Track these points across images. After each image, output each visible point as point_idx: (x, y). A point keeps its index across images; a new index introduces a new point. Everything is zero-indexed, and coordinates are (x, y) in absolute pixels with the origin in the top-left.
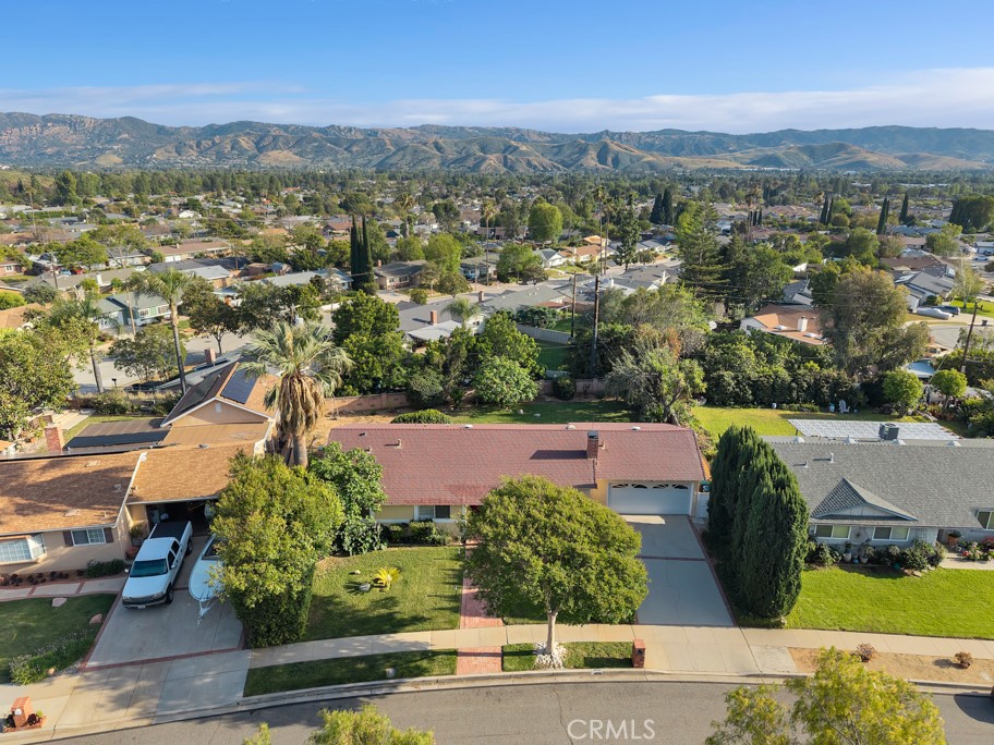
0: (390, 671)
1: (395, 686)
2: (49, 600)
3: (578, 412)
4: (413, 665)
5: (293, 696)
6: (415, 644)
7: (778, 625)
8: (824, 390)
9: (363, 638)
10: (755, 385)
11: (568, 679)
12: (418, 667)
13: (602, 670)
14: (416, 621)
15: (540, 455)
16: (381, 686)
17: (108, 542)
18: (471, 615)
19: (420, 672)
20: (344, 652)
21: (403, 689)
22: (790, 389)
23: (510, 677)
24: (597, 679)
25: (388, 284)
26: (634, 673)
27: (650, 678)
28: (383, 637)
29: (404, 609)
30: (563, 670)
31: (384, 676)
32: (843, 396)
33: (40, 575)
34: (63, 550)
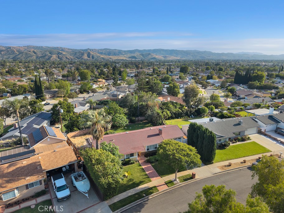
0: (144, 195)
1: (148, 198)
2: (30, 207)
3: (139, 126)
4: (149, 192)
5: (125, 208)
6: (145, 187)
7: (213, 163)
8: (189, 113)
9: (132, 190)
10: (175, 114)
11: (182, 185)
12: (150, 192)
13: (188, 181)
14: (141, 183)
15: (149, 136)
16: (144, 199)
17: (40, 185)
18: (152, 178)
19: (152, 193)
20: (130, 194)
21: (150, 198)
22: (182, 114)
23: (171, 188)
24: (188, 183)
25: (47, 97)
26: (193, 180)
27: (197, 180)
28: (136, 188)
29: (136, 180)
30: (180, 183)
31: (144, 197)
32: (192, 114)
33: (18, 201)
34: (25, 191)
